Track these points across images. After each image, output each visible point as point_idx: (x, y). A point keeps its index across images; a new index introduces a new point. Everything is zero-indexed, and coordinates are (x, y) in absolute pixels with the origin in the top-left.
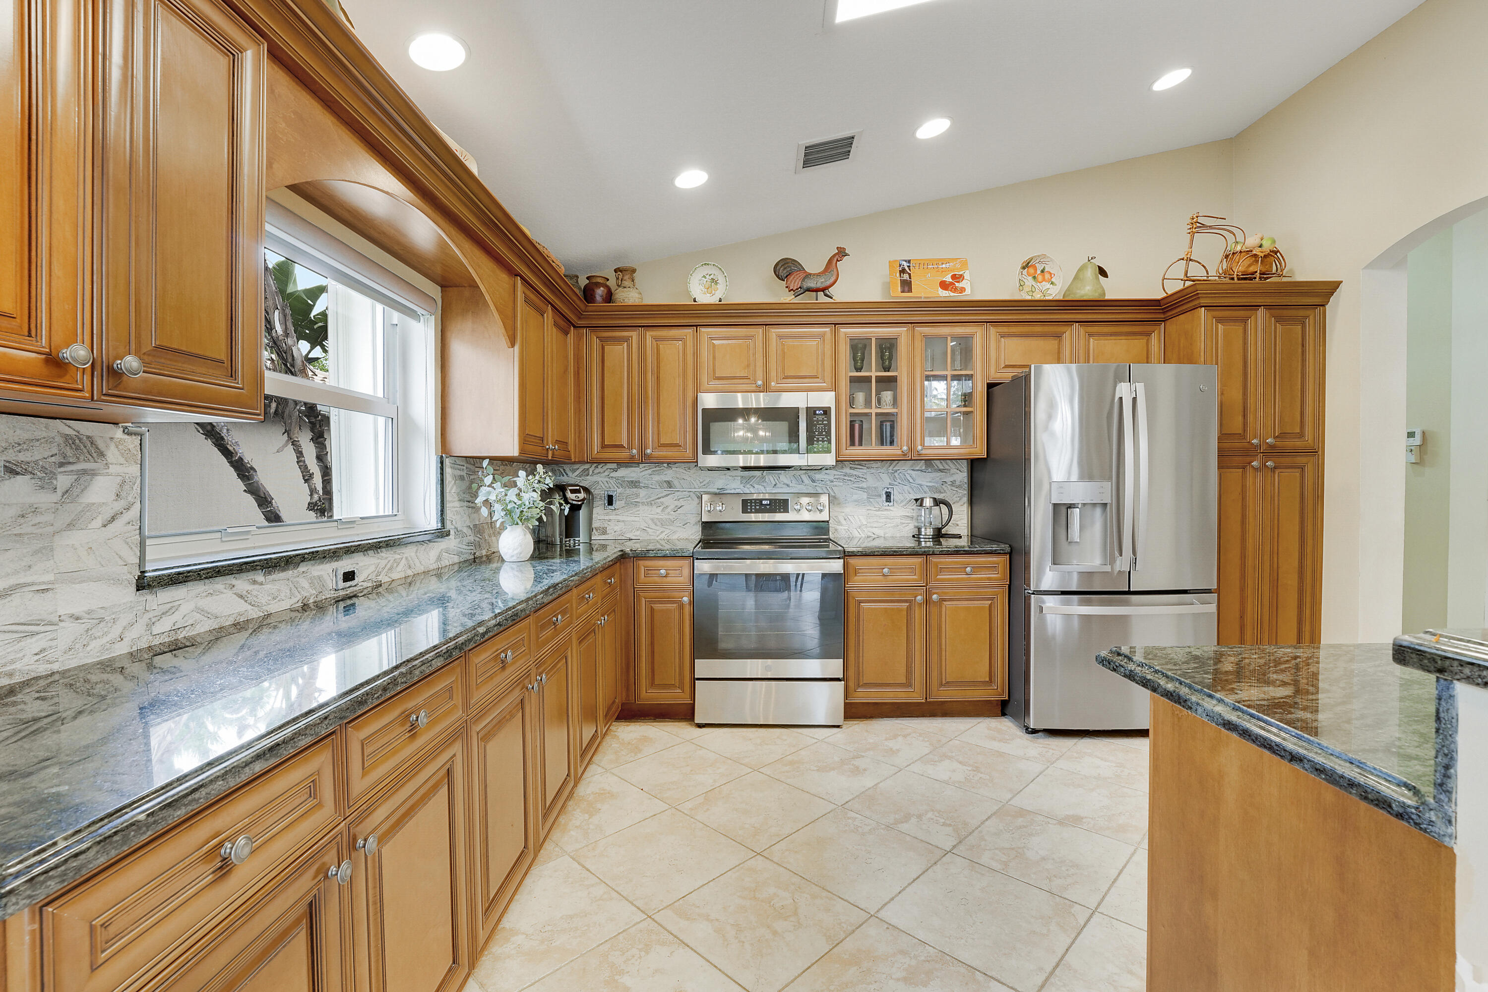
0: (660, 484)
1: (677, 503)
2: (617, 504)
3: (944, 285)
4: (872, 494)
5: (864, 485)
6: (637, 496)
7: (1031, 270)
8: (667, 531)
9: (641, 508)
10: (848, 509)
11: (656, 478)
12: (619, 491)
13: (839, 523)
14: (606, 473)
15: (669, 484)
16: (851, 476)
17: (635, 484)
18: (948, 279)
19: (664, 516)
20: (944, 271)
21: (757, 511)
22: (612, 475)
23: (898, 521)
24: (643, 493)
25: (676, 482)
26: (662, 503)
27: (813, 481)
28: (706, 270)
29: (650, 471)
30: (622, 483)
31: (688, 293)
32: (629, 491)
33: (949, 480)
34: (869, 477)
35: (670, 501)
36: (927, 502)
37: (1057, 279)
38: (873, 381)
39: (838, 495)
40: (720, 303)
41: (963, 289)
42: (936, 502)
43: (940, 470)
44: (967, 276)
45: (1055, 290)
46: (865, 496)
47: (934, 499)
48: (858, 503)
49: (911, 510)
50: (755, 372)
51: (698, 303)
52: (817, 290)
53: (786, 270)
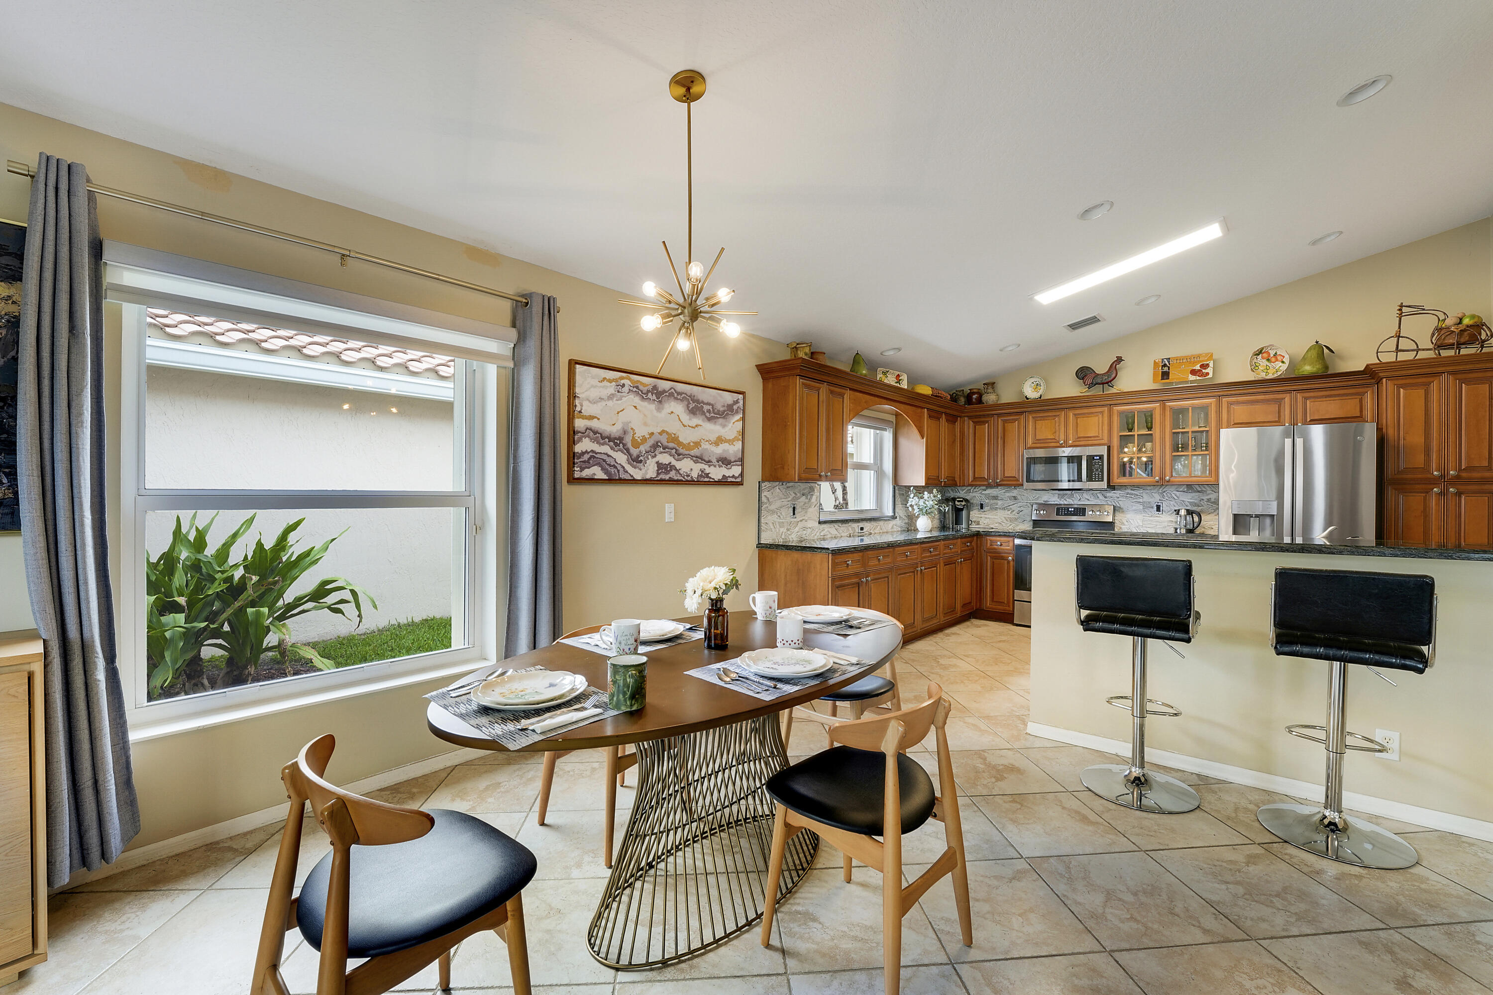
0: (1010, 498)
1: (1019, 509)
2: (986, 509)
3: (1193, 372)
4: (1146, 506)
5: (1141, 500)
6: (997, 504)
7: (1265, 355)
8: (1014, 525)
9: (999, 511)
10: (1130, 516)
11: (1008, 494)
12: (987, 501)
13: (1123, 524)
14: (980, 492)
15: (1015, 498)
16: (1132, 494)
17: (995, 498)
18: (1198, 367)
19: (1011, 516)
20: (1195, 363)
21: (1066, 515)
22: (983, 492)
23: (1166, 524)
24: (1000, 503)
25: (1019, 497)
26: (1011, 509)
27: (1106, 497)
28: (1032, 380)
29: (1004, 491)
30: (988, 497)
31: (1021, 393)
32: (992, 502)
33: (1205, 498)
34: (1145, 495)
35: (1015, 508)
36: (1183, 512)
37: (1287, 360)
38: (1136, 436)
39: (1122, 507)
40: (1040, 398)
41: (1208, 374)
42: (1190, 512)
43: (1199, 492)
44: (1211, 365)
45: (1284, 367)
46: (1141, 507)
47: (1188, 511)
48: (1137, 511)
49: (1173, 517)
50: (1059, 436)
51: (1027, 399)
52: (1103, 384)
53: (1083, 374)
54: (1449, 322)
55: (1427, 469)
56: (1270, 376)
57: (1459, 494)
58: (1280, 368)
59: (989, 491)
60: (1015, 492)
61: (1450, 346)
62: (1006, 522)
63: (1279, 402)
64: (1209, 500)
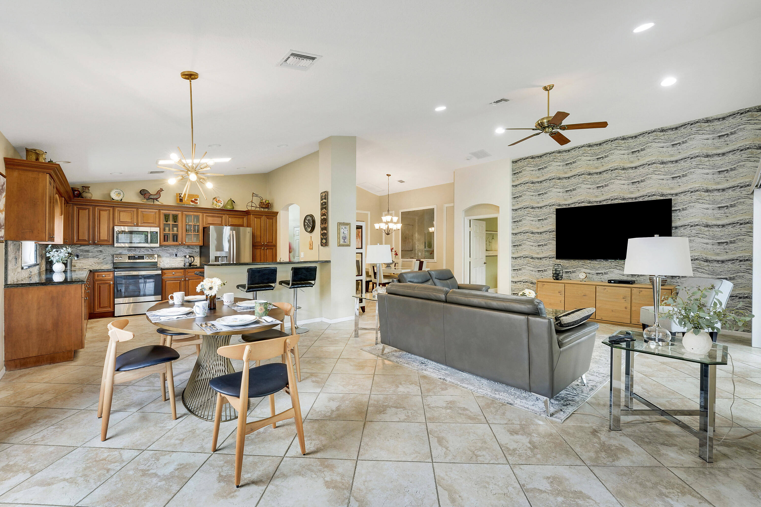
0: (98, 251)
1: (104, 257)
2: (80, 258)
3: (192, 201)
4: (171, 255)
5: (169, 252)
6: (88, 255)
7: (216, 200)
8: (100, 266)
9: (90, 258)
10: (164, 259)
11: (96, 249)
12: (81, 253)
13: (161, 262)
14: (76, 248)
15: (101, 251)
16: (165, 249)
17: (88, 251)
18: (193, 200)
19: (99, 261)
20: (192, 198)
21: (133, 259)
22: (78, 248)
23: (179, 262)
24: (90, 254)
25: (103, 251)
26: (98, 257)
27: (152, 251)
28: (117, 190)
29: (93, 247)
30: (82, 251)
31: (110, 196)
32: (85, 253)
33: (194, 251)
34: (170, 250)
35: (101, 256)
36: (187, 257)
37: (222, 203)
38: (171, 225)
39: (160, 255)
40: (121, 200)
41: (197, 203)
42: (190, 257)
43: (192, 248)
44: (198, 199)
45: (222, 205)
46: (169, 255)
47: (189, 256)
48: (167, 257)
49: (183, 259)
50: (134, 220)
51: (113, 200)
52: (154, 199)
53: (143, 193)
54: (264, 201)
55: (260, 242)
56: (217, 208)
57: (267, 249)
58: (220, 206)
59: (82, 248)
60: (101, 248)
61: (264, 208)
62: (95, 264)
63: (221, 217)
64: (195, 252)
